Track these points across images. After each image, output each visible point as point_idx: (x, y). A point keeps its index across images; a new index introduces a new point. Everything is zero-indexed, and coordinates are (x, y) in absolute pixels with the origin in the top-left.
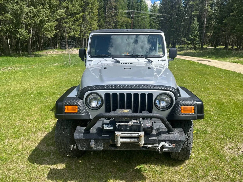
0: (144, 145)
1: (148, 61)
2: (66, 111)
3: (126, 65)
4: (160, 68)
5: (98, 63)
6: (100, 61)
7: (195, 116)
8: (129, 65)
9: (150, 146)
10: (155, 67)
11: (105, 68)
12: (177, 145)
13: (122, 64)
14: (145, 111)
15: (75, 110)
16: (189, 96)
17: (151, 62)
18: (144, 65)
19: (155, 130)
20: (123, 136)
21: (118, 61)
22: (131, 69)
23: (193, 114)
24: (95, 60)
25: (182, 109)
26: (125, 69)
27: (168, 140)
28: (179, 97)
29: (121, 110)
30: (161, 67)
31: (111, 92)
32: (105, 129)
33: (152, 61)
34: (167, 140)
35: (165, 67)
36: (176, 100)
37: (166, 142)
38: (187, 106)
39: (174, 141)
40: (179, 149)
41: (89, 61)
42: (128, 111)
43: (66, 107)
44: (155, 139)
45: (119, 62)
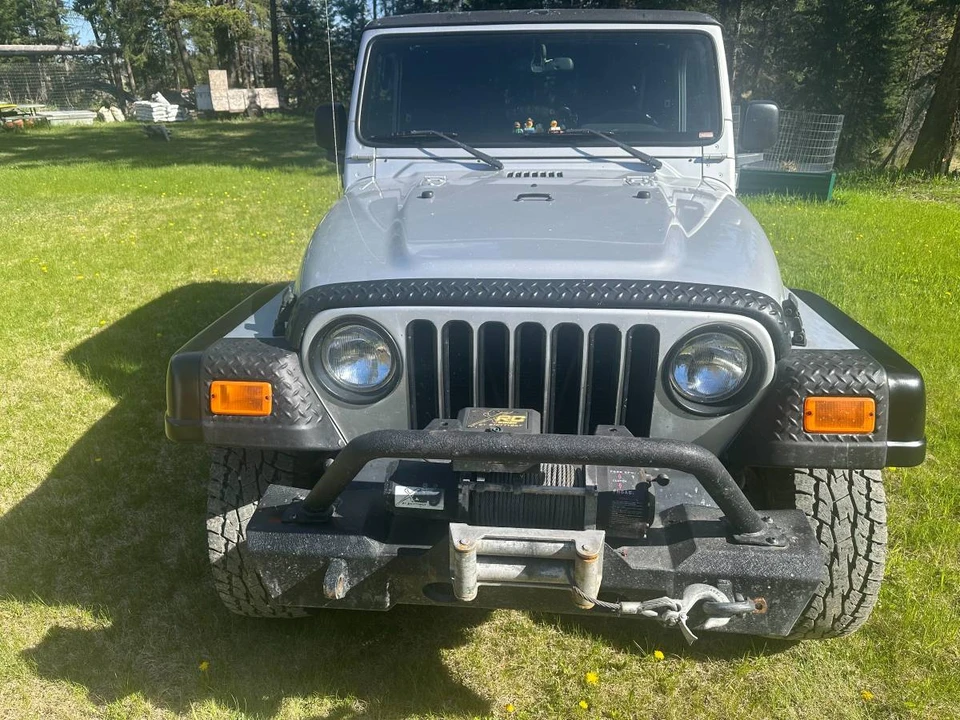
0: (600, 602)
1: (638, 161)
2: (217, 407)
3: (530, 181)
4: (697, 200)
5: (400, 173)
6: (410, 165)
7: (878, 449)
8: (547, 181)
9: (630, 607)
10: (675, 191)
11: (425, 195)
12: (778, 601)
13: (510, 175)
14: (612, 423)
15: (258, 404)
16: (848, 345)
17: (650, 165)
18: (619, 183)
19: (663, 515)
20: (489, 549)
21: (494, 165)
22: (548, 198)
23: (869, 440)
24: (386, 158)
25: (810, 413)
26: (522, 201)
27: (732, 578)
28: (793, 347)
29: (487, 412)
30: (702, 194)
31: (440, 316)
32: (401, 505)
33: (659, 160)
34: (725, 577)
35: (720, 195)
36: (777, 359)
37: (717, 587)
38: (840, 395)
39: (762, 580)
40: (786, 620)
41: (358, 160)
42: (523, 418)
43: (216, 387)
44: (661, 568)
45: (500, 167)
